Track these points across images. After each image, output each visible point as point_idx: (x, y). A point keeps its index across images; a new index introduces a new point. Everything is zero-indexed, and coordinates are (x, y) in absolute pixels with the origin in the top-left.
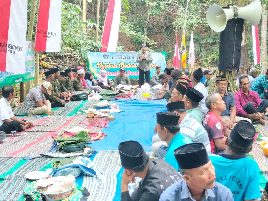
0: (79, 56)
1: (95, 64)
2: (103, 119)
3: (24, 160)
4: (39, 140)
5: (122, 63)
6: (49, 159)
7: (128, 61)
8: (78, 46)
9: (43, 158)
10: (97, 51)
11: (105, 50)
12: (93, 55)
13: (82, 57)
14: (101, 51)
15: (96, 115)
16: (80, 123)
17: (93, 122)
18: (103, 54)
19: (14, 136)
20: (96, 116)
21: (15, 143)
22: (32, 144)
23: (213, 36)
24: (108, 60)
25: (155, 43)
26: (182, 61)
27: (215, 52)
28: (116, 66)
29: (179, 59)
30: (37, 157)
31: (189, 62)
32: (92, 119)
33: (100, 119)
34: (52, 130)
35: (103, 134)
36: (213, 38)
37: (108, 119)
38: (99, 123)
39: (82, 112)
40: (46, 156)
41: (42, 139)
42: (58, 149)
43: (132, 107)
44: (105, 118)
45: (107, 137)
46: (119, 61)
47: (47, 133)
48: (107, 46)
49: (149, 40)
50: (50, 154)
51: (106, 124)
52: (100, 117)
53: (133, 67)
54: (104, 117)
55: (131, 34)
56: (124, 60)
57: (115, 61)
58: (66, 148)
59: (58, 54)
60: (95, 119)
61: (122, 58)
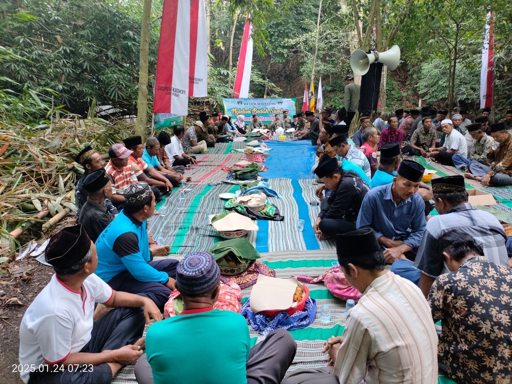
0: (215, 103)
1: (230, 110)
3: (209, 185)
4: (212, 172)
5: (255, 109)
6: (229, 186)
7: (261, 107)
8: (214, 92)
9: (223, 185)
10: (231, 98)
11: (237, 97)
12: (228, 102)
13: (218, 103)
14: (233, 97)
15: (254, 151)
16: (239, 159)
17: (251, 158)
18: (238, 100)
19: (189, 169)
20: (254, 153)
21: (194, 173)
22: (208, 174)
23: (331, 84)
24: (242, 106)
25: (281, 90)
26: (311, 106)
27: (333, 100)
28: (249, 112)
29: (308, 104)
30: (219, 184)
32: (251, 155)
33: (258, 155)
34: (219, 164)
35: (265, 167)
36: (332, 86)
37: (264, 155)
38: (257, 159)
39: (235, 150)
40: (227, 183)
41: (214, 171)
42: (234, 178)
43: (278, 146)
44: (261, 155)
45: (269, 170)
46: (252, 107)
47: (215, 167)
48: (239, 93)
49: (275, 88)
50: (229, 181)
51: (263, 159)
52: (258, 153)
53: (265, 112)
55: (258, 82)
56: (256, 106)
57: (248, 107)
58: (241, 176)
59: (198, 100)
60: (253, 155)
61: (255, 104)
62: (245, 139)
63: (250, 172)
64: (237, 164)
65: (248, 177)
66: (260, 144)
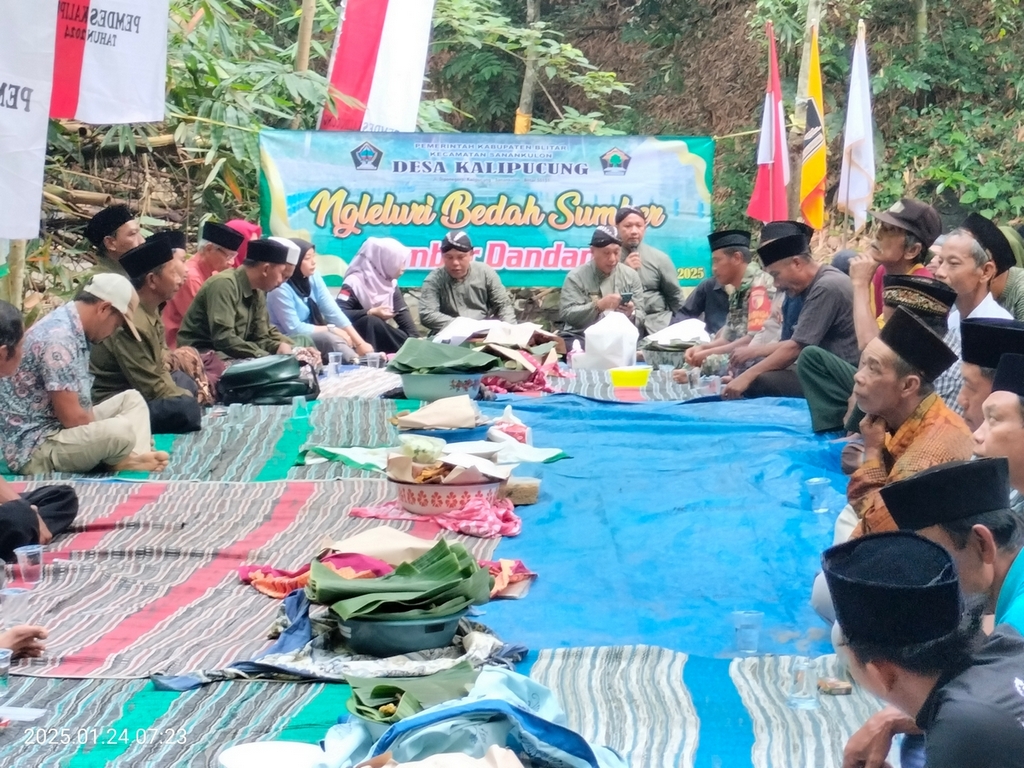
0: (211, 155)
1: (303, 200)
2: (485, 491)
3: (159, 688)
4: (179, 594)
5: (457, 196)
6: (287, 690)
7: (496, 184)
8: (208, 92)
9: (250, 685)
10: (310, 127)
11: (351, 122)
12: (293, 151)
13: (232, 161)
14: (327, 124)
15: (448, 468)
16: (355, 515)
17: (429, 508)
18: (352, 142)
19: (32, 576)
20: (451, 476)
21: (59, 606)
22: (155, 613)
23: (923, 56)
24: (381, 179)
25: (621, 87)
26: (805, 189)
27: (935, 150)
28: (422, 214)
29: (787, 178)
30: (223, 678)
31: (841, 198)
32: (429, 491)
33: (472, 491)
34: (224, 546)
35: (519, 568)
36: (929, 69)
37: (510, 494)
38: (470, 515)
39: (332, 457)
40: (271, 673)
41: (191, 590)
42: (320, 640)
43: (602, 437)
44: (494, 488)
45: (541, 585)
46: (441, 188)
47: (200, 563)
48: (364, 98)
49: (581, 71)
50: (284, 661)
51: (506, 519)
52: (474, 481)
53: (518, 220)
54: (492, 480)
55: (479, 35)
56: (468, 180)
57: (418, 183)
58: (365, 630)
59: (105, 141)
60: (444, 492)
61: (459, 168)
62: (395, 381)
63: (424, 603)
64: (343, 546)
65: (406, 639)
66: (484, 419)
